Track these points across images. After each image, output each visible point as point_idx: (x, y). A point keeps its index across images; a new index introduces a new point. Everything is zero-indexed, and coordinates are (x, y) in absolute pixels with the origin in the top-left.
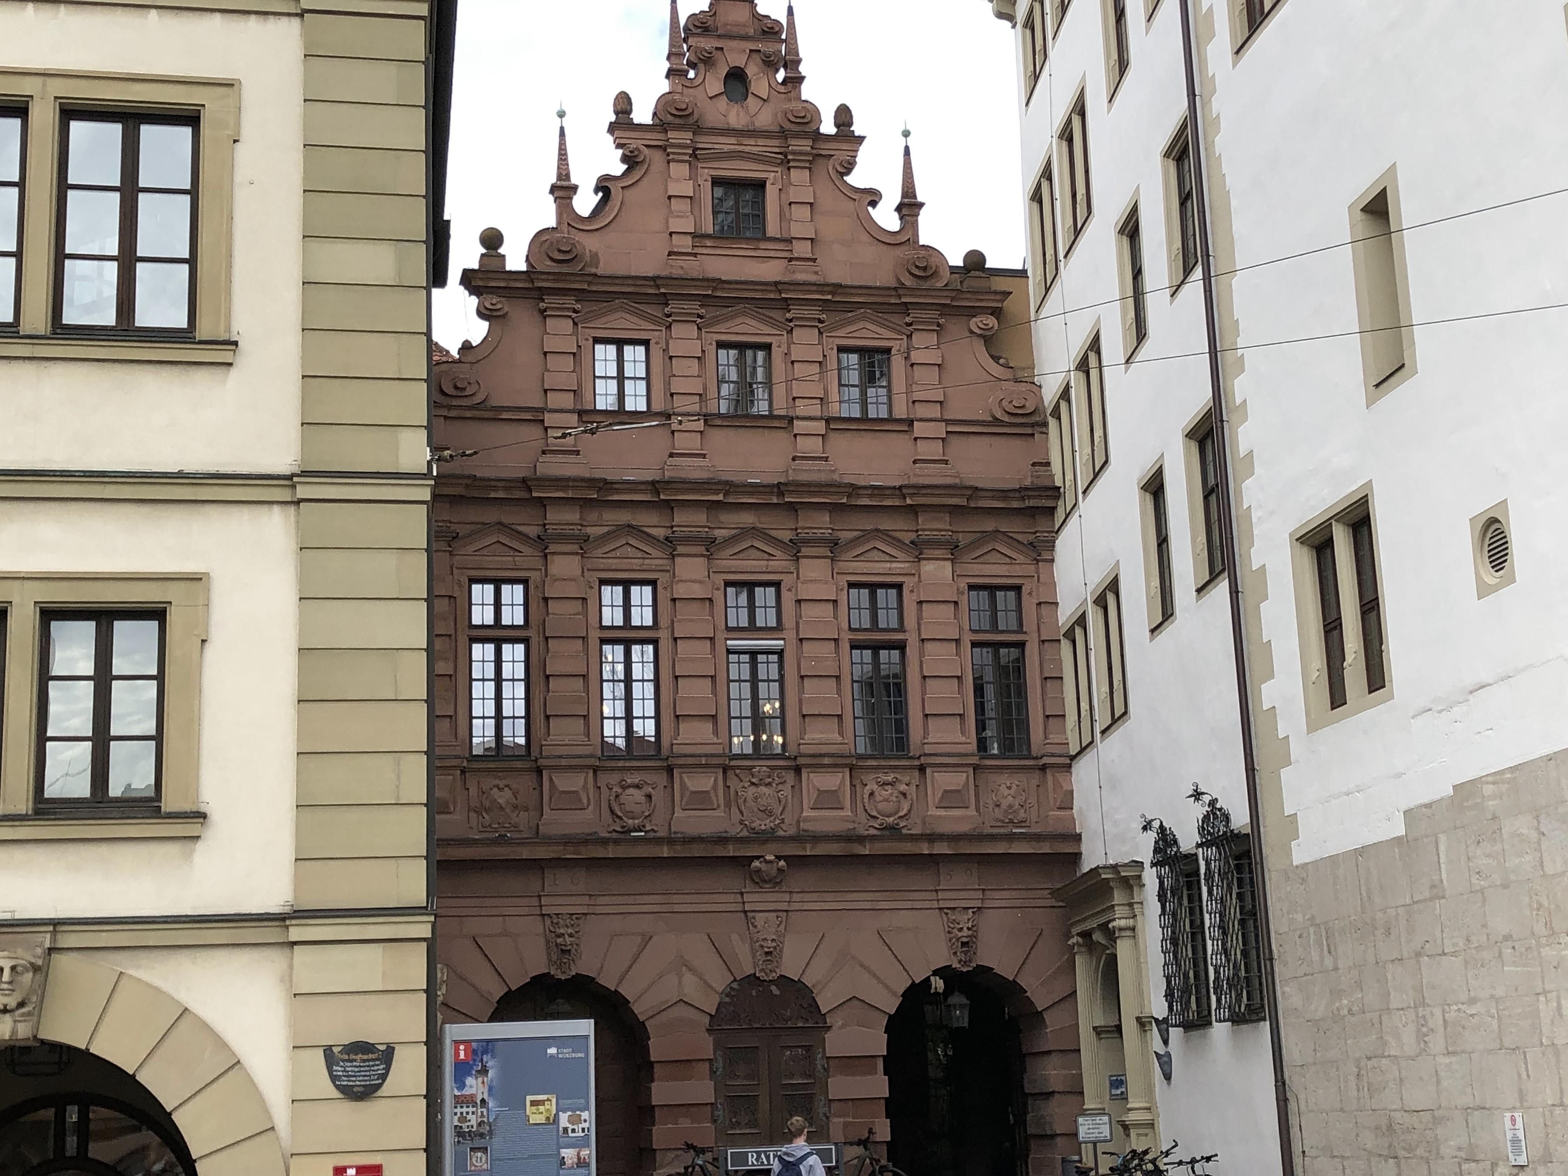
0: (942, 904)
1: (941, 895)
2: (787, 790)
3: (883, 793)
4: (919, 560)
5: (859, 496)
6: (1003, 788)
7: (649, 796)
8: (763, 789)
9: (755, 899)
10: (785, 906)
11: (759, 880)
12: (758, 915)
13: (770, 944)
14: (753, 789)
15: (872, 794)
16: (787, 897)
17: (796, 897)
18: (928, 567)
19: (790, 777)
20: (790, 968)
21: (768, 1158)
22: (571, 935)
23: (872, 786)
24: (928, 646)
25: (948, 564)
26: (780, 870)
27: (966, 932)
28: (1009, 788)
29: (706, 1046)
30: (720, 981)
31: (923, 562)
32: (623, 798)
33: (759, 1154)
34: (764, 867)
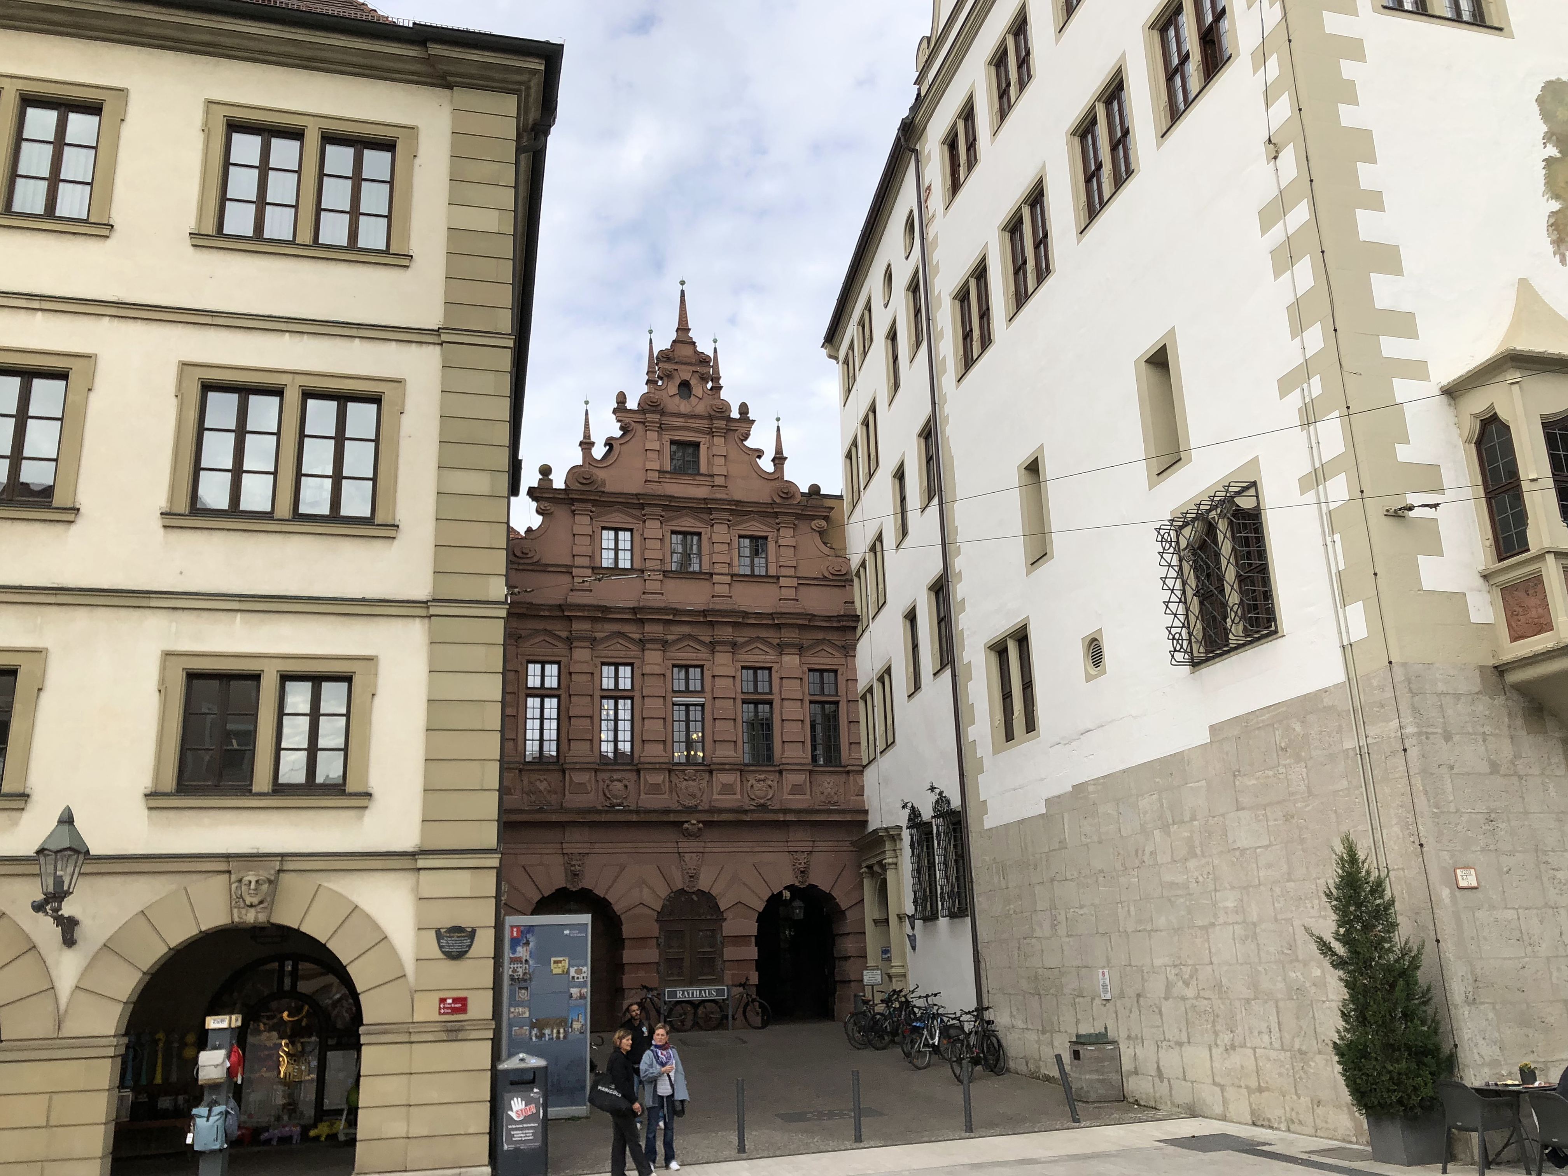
0: (791, 849)
1: (789, 844)
2: (704, 784)
3: (757, 786)
4: (781, 654)
5: (748, 618)
6: (826, 784)
7: (626, 786)
8: (691, 783)
9: (686, 845)
10: (701, 850)
11: (688, 835)
12: (686, 855)
13: (693, 871)
14: (685, 783)
15: (752, 786)
16: (703, 844)
17: (709, 845)
18: (786, 659)
19: (706, 776)
20: (704, 884)
21: (688, 994)
22: (579, 866)
23: (752, 781)
24: (785, 702)
25: (798, 657)
26: (700, 829)
27: (803, 865)
28: (829, 783)
29: (655, 929)
30: (664, 892)
31: (784, 656)
32: (611, 787)
33: (683, 991)
34: (690, 827)
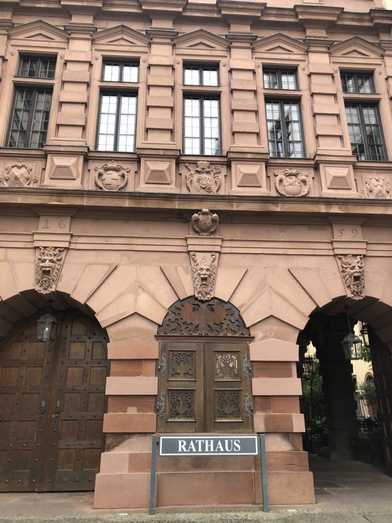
0: (337, 252)
1: (335, 245)
2: (221, 177)
3: (287, 181)
4: (307, 52)
6: (374, 181)
7: (123, 176)
8: (204, 175)
9: (195, 243)
10: (218, 249)
11: (201, 230)
14: (196, 176)
15: (281, 181)
16: (219, 242)
17: (227, 244)
18: (313, 57)
19: (224, 170)
21: (196, 446)
23: (281, 176)
24: (316, 98)
25: (327, 56)
26: (214, 221)
28: (377, 180)
29: (153, 349)
30: (168, 300)
31: (310, 54)
32: (105, 176)
33: (188, 441)
34: (201, 217)
